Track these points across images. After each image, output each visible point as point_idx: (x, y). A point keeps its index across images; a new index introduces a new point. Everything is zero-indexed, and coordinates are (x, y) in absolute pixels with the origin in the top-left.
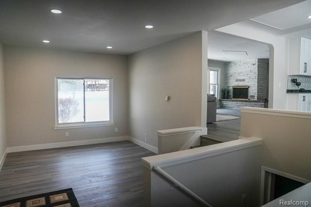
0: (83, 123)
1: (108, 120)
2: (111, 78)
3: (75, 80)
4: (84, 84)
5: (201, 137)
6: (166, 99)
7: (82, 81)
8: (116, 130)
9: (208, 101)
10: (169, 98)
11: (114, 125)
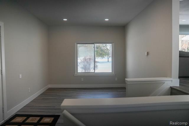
0: (94, 73)
1: (111, 72)
2: (113, 43)
3: (89, 45)
4: (94, 47)
5: (172, 88)
6: (146, 54)
7: (93, 45)
8: (116, 79)
9: (179, 57)
10: (148, 54)
11: (114, 75)
